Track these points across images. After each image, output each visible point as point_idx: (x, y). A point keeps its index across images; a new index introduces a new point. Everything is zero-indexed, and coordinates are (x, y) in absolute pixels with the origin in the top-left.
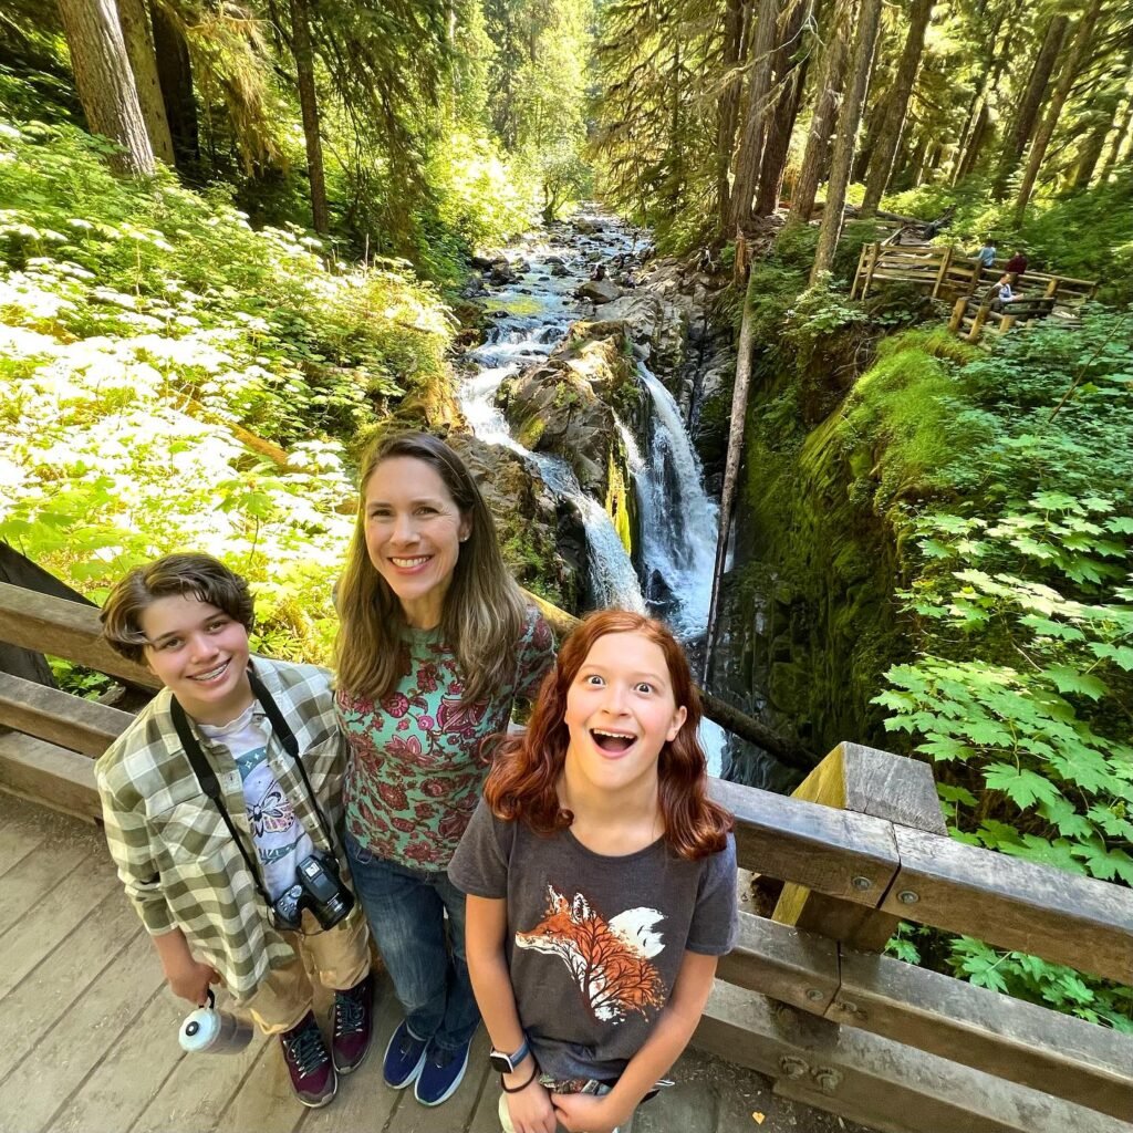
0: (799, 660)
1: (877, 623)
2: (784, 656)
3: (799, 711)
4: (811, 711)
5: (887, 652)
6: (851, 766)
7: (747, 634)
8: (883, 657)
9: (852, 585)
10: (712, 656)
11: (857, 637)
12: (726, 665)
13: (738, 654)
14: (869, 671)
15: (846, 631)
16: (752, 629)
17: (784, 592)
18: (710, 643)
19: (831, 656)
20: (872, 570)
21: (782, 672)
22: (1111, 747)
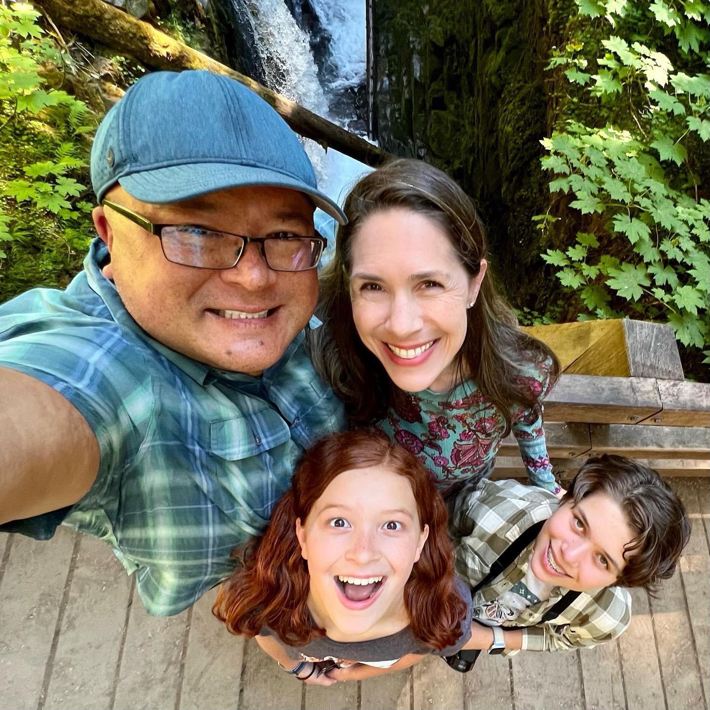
0: (452, 107)
1: (519, 72)
2: (439, 104)
3: (454, 157)
4: (463, 157)
5: (527, 104)
6: (631, 341)
7: (405, 79)
8: (525, 108)
9: (501, 27)
10: (374, 103)
11: (503, 86)
12: (388, 112)
13: (398, 100)
14: (512, 123)
15: (493, 78)
16: (410, 72)
17: (437, 31)
18: (371, 90)
19: (479, 104)
20: (518, 11)
21: (439, 120)
22: (678, 196)
